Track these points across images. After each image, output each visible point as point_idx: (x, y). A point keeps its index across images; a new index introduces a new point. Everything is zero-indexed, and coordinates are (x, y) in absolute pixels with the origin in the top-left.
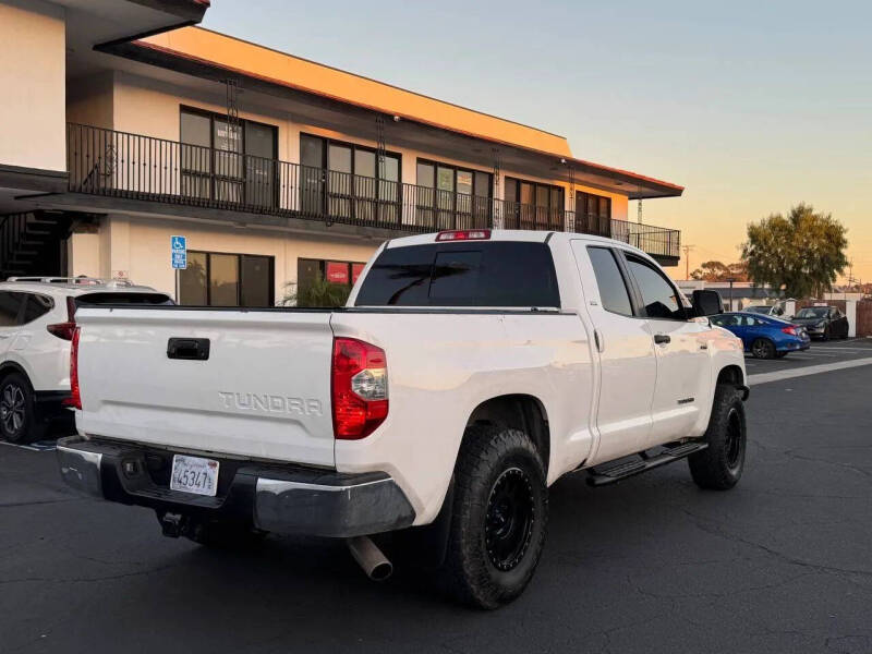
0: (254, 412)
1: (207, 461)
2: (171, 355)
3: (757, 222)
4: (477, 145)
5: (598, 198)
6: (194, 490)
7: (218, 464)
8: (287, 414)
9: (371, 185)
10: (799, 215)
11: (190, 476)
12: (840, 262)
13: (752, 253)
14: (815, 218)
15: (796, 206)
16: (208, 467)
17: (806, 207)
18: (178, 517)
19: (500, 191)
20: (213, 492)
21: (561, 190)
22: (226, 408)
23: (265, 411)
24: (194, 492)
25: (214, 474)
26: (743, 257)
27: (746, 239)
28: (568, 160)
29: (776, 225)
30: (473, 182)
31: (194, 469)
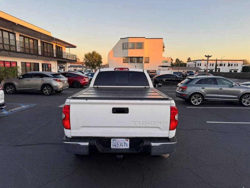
0: (144, 126)
1: (124, 139)
2: (113, 112)
3: (86, 54)
4: (35, 33)
5: (60, 47)
6: (121, 147)
7: (129, 140)
8: (156, 126)
9: (7, 40)
10: (94, 53)
11: (119, 144)
12: (101, 62)
13: (86, 60)
14: (97, 53)
15: (93, 51)
16: (125, 141)
17: (95, 51)
18: (122, 156)
19: (39, 44)
20: (128, 147)
21: (52, 45)
22: (135, 126)
23: (148, 126)
24: (121, 148)
25: (128, 142)
26: (84, 60)
27: (84, 57)
28: (56, 38)
29: (89, 54)
30: (33, 41)
31: (120, 142)
